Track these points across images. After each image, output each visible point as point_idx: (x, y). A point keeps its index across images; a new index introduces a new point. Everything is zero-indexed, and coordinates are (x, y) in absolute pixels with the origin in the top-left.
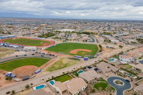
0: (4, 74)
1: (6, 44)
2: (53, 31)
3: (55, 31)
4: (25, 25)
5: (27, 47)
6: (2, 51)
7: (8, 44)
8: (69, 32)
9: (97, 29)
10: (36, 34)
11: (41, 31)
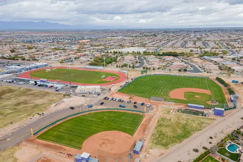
0: (70, 155)
1: (41, 81)
2: (108, 52)
3: (111, 52)
4: (54, 42)
5: (83, 87)
6: (38, 96)
7: (44, 82)
8: (139, 53)
9: (183, 46)
10: (82, 58)
11: (87, 53)
